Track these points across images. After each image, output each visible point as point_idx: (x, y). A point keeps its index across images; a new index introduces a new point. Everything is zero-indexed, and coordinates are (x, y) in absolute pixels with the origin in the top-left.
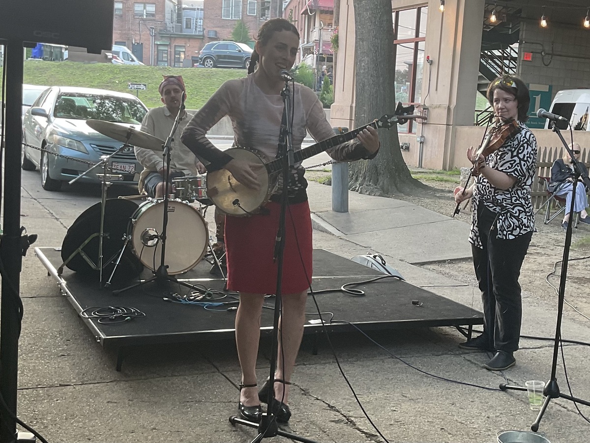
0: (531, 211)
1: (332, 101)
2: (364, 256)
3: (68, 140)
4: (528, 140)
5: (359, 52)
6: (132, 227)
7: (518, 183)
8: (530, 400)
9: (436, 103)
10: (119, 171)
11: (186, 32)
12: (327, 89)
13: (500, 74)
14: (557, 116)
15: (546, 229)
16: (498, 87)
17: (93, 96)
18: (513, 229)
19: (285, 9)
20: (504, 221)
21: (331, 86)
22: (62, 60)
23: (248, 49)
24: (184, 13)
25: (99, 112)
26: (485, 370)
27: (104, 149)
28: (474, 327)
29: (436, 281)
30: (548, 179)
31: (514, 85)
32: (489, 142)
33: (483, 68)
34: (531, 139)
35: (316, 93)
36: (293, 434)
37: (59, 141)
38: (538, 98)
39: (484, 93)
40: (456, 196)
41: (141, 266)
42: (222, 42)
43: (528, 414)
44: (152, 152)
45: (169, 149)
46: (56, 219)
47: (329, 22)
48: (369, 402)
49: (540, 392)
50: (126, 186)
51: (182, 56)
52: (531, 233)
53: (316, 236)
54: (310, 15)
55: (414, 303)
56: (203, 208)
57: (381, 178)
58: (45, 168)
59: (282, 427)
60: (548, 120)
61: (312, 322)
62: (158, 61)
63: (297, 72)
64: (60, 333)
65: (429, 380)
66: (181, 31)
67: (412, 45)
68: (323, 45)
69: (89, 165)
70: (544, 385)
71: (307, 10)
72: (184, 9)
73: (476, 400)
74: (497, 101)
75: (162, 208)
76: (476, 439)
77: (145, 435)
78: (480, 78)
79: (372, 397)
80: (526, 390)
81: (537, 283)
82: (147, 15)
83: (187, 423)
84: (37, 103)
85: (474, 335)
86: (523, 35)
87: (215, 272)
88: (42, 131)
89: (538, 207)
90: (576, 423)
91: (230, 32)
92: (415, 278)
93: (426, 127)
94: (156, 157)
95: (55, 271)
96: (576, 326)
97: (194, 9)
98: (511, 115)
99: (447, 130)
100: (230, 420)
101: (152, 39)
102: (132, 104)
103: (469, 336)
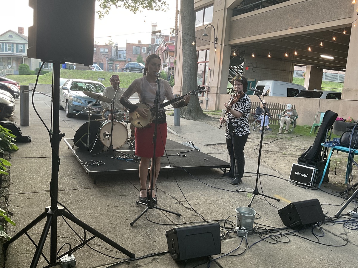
0: (248, 126)
1: (174, 85)
2: (186, 142)
3: (76, 99)
4: (247, 99)
5: (184, 66)
6: (100, 131)
7: (243, 115)
8: (248, 196)
9: (213, 85)
10: (95, 111)
11: (119, 59)
12: (172, 80)
13: (237, 74)
14: (258, 90)
15: (254, 132)
16: (236, 80)
17: (85, 82)
18: (242, 132)
19: (156, 50)
20: (238, 129)
21: (173, 79)
22: (74, 69)
23: (143, 65)
24: (119, 51)
25: (87, 88)
26: (231, 184)
27: (89, 102)
28: (227, 169)
29: (213, 152)
30: (254, 114)
31: (241, 79)
32: (233, 100)
33: (230, 73)
34: (248, 99)
35: (168, 82)
36: (159, 208)
37: (72, 99)
38: (251, 84)
39: (231, 82)
40: (221, 121)
41: (103, 146)
42: (133, 63)
43: (247, 201)
44: (107, 103)
45: (114, 102)
46: (71, 128)
47: (173, 55)
48: (188, 196)
49: (251, 193)
50: (97, 116)
51: (118, 68)
52: (248, 134)
53: (168, 134)
54: (166, 52)
55: (204, 160)
56: (126, 124)
57: (192, 113)
58: (67, 109)
59: (156, 205)
60: (255, 91)
61: (166, 166)
62: (109, 70)
63: (161, 74)
64: (73, 170)
65: (210, 188)
66: (118, 59)
67: (204, 64)
68: (171, 64)
69: (84, 108)
70: (253, 190)
71: (164, 51)
72: (119, 50)
73: (228, 195)
74: (236, 85)
75: (111, 124)
76: (227, 210)
77: (105, 208)
78: (229, 76)
79: (189, 194)
80: (246, 192)
81: (250, 152)
82: (105, 52)
83: (120, 203)
84: (64, 85)
85: (227, 172)
86: (245, 60)
87: (130, 148)
88: (66, 95)
89: (250, 124)
90: (265, 204)
91: (136, 59)
92: (205, 150)
93: (209, 94)
94: (108, 105)
95: (71, 147)
96: (265, 168)
97: (122, 50)
98: (241, 90)
99: (217, 95)
100: (136, 202)
101: (107, 62)
102: (100, 85)
103: (225, 172)
